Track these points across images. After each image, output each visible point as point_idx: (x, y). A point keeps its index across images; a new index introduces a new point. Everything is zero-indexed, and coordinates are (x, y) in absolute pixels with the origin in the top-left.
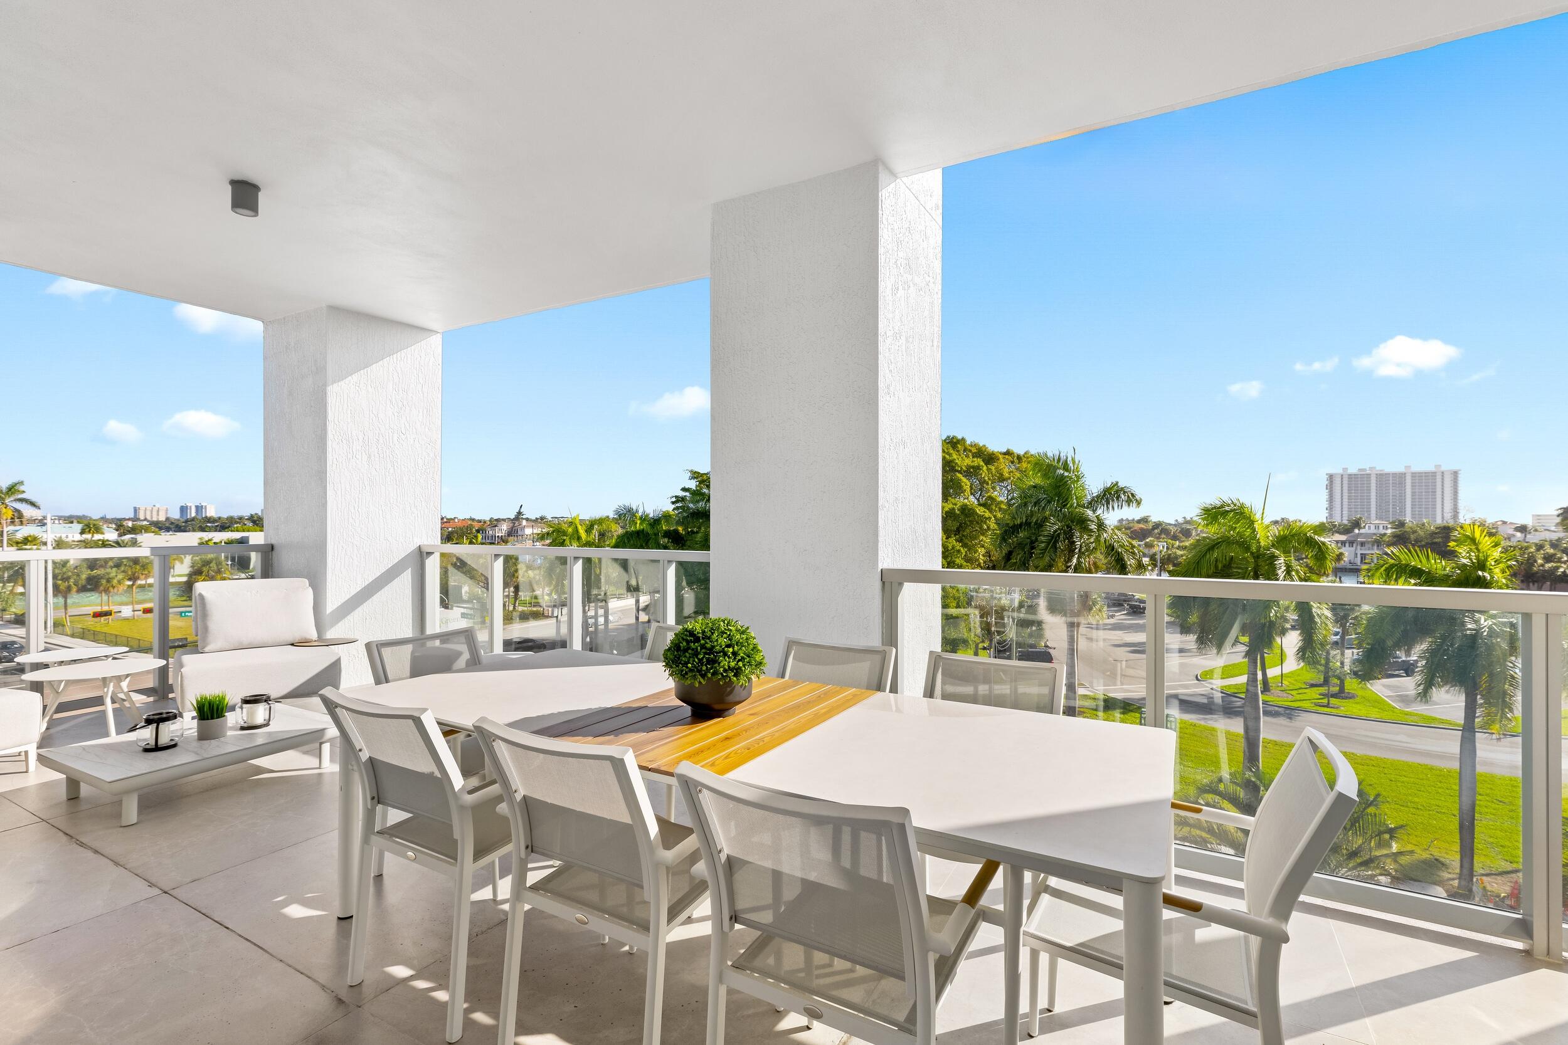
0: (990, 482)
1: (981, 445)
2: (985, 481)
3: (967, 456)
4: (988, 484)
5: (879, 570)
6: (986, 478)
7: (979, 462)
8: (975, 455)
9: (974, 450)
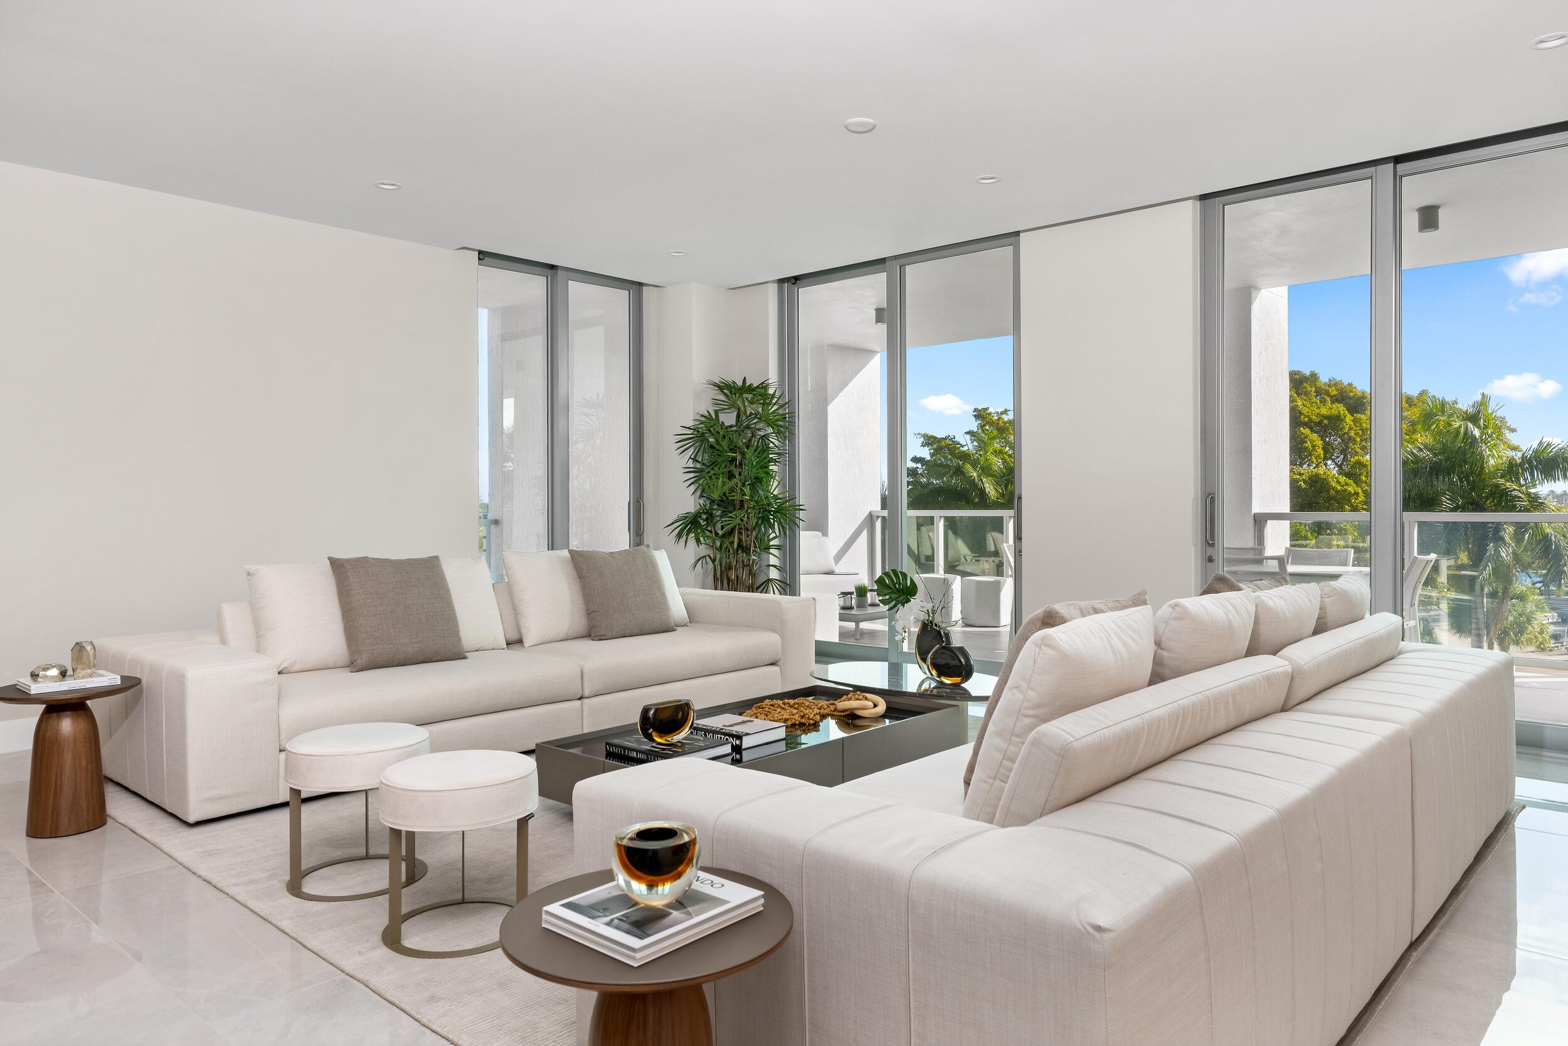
0: (1358, 439)
1: (1346, 383)
2: (1350, 438)
3: (1323, 402)
4: (1355, 442)
5: (1253, 513)
6: (1352, 434)
7: (1341, 409)
8: (1335, 400)
9: (1333, 392)
